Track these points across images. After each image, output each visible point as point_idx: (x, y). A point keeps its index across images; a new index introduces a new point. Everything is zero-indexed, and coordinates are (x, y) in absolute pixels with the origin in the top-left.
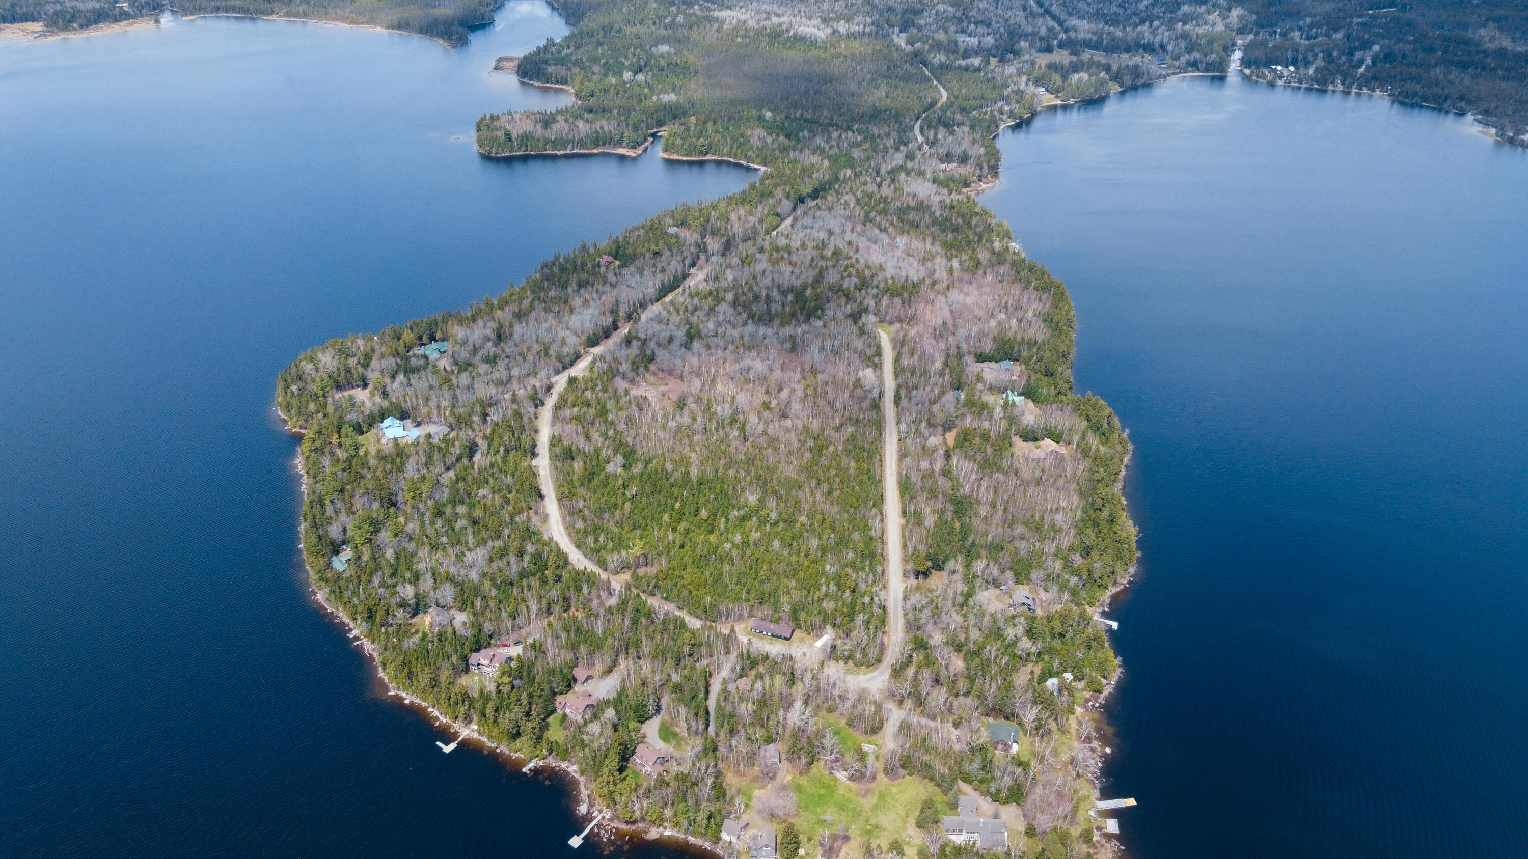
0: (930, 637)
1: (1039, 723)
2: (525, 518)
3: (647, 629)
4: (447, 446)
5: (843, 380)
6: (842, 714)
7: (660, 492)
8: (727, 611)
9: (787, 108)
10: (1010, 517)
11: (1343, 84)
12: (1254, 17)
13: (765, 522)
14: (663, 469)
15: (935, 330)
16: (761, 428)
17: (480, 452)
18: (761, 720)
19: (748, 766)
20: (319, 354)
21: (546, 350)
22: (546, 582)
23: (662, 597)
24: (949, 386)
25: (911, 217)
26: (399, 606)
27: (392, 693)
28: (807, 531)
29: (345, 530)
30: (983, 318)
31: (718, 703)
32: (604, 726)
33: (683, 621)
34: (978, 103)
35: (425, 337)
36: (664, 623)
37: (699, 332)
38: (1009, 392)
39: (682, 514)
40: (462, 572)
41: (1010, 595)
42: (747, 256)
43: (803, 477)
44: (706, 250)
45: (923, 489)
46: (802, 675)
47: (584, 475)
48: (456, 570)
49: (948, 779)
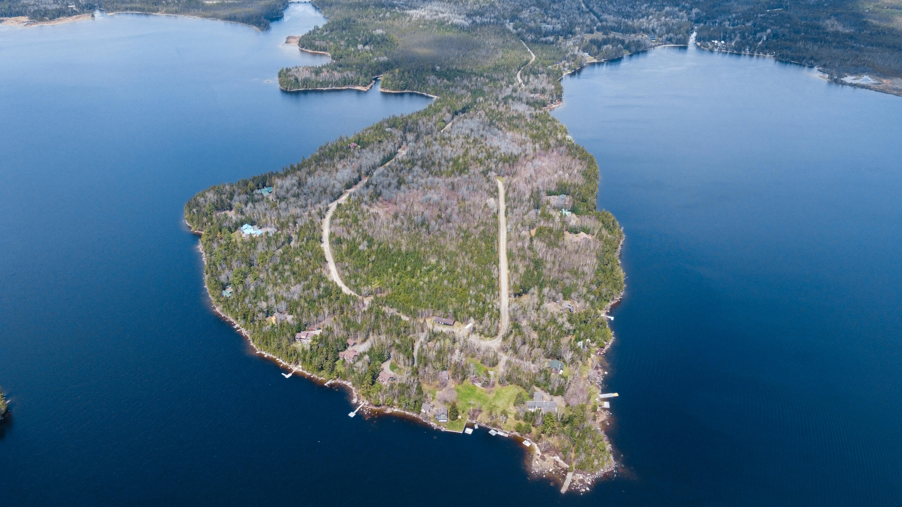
0: (521, 322)
1: (573, 360)
2: (319, 271)
3: (383, 321)
4: (277, 237)
5: (478, 204)
6: (478, 358)
7: (386, 259)
8: (422, 313)
9: (448, 64)
10: (562, 269)
11: (750, 51)
12: (705, 14)
13: (440, 272)
14: (388, 247)
15: (526, 179)
16: (437, 227)
17: (294, 240)
18: (440, 359)
19: (433, 381)
20: (207, 193)
21: (325, 190)
22: (332, 300)
23: (389, 307)
24: (533, 207)
25: (514, 122)
26: (259, 312)
27: (258, 352)
28: (461, 276)
29: (228, 278)
30: (551, 174)
31: (419, 353)
32: (364, 363)
33: (400, 317)
34: (552, 61)
35: (260, 185)
36: (391, 318)
37: (404, 181)
38: (563, 210)
39: (398, 269)
40: (290, 296)
41: (561, 304)
42: (428, 143)
43: (458, 251)
44: (406, 140)
45: (519, 256)
46: (459, 340)
47: (347, 251)
48: (286, 295)
49: (529, 385)
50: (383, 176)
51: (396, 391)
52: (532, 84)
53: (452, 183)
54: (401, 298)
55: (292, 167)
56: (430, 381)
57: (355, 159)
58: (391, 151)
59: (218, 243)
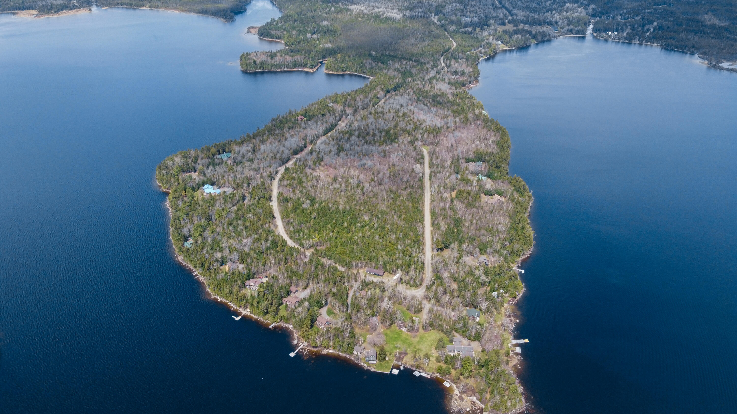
0: (443, 274)
1: (488, 309)
2: (268, 226)
3: (321, 271)
4: (233, 196)
5: (406, 169)
6: (404, 306)
7: (326, 216)
8: (356, 264)
9: (382, 50)
10: (479, 227)
11: (639, 40)
12: (600, 9)
13: (372, 228)
14: (328, 206)
15: (448, 148)
16: (370, 189)
17: (247, 199)
18: (370, 307)
19: (365, 326)
20: (175, 157)
21: (275, 156)
22: (278, 252)
23: (328, 259)
24: (453, 172)
25: (438, 99)
26: (215, 261)
27: (213, 297)
28: (390, 232)
29: (189, 231)
30: (469, 143)
31: (352, 300)
32: (304, 309)
33: (337, 268)
34: (470, 48)
35: (221, 151)
36: (329, 269)
37: (343, 148)
38: (480, 175)
39: (336, 225)
40: (242, 248)
41: (478, 259)
42: (364, 116)
43: (389, 210)
44: (345, 113)
45: (441, 215)
46: (388, 289)
47: (293, 209)
48: (239, 247)
49: (449, 331)
50: (325, 144)
51: (332, 334)
52: (453, 67)
53: (384, 150)
54: (338, 250)
55: (248, 136)
56: (362, 326)
57: (302, 130)
59: (183, 200)
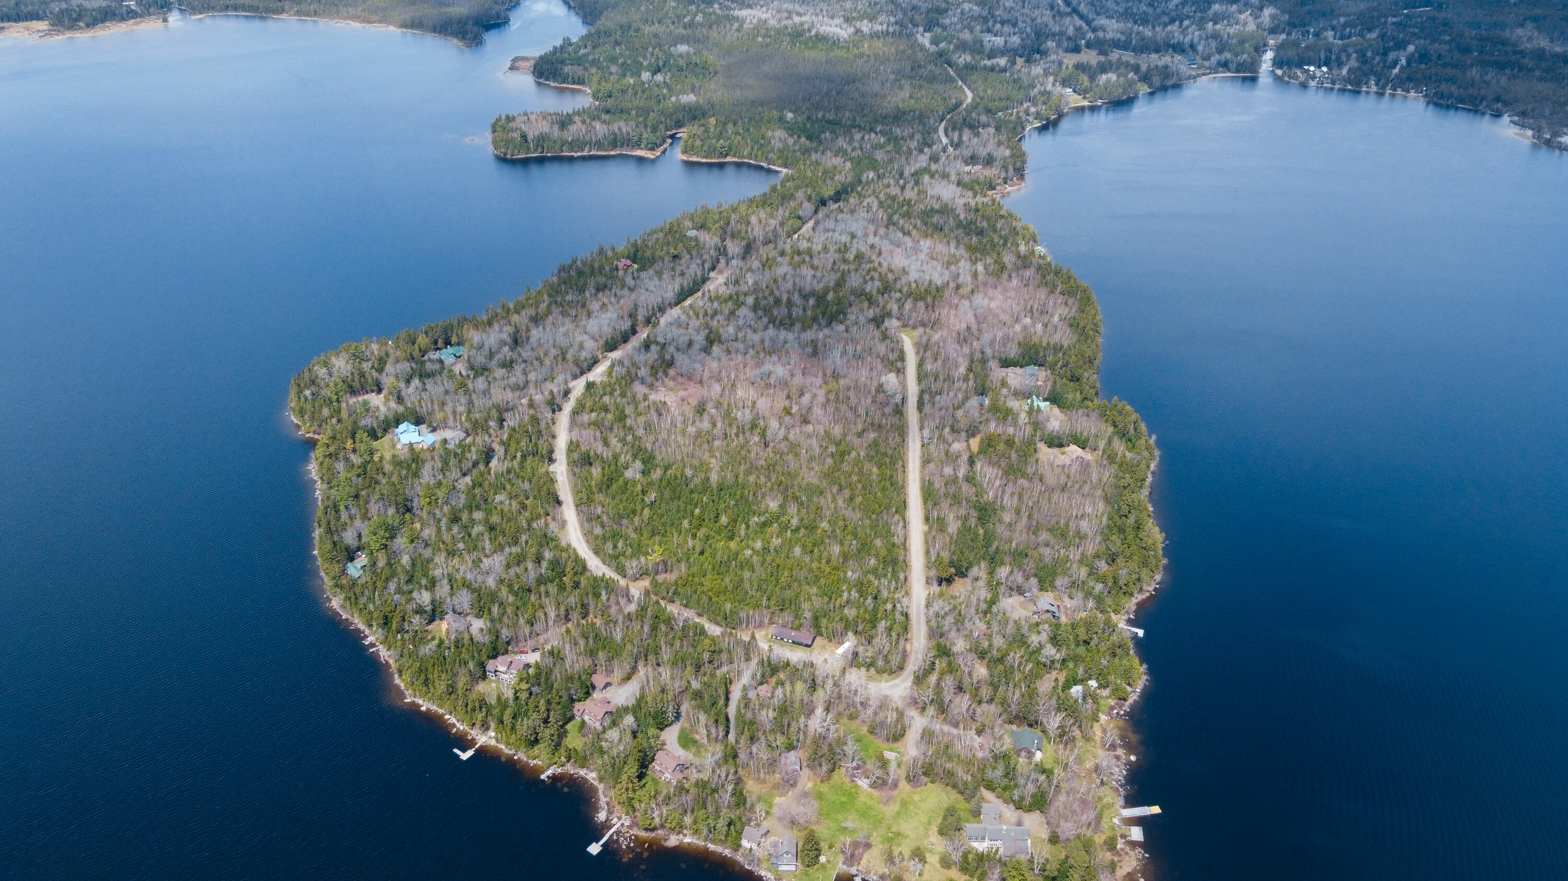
0: (953, 644)
1: (1063, 730)
2: (543, 524)
3: (666, 635)
4: (463, 451)
5: (865, 385)
6: (863, 721)
7: (679, 498)
8: (748, 618)
9: (809, 109)
10: (1034, 524)
11: (1377, 85)
12: (1287, 16)
13: (786, 528)
14: (683, 474)
16: (782, 433)
17: (496, 458)
18: (782, 727)
19: (769, 773)
20: (333, 358)
21: (563, 354)
22: (565, 589)
23: (682, 605)
24: (973, 391)
25: (935, 219)
26: (416, 612)
27: (408, 700)
28: (829, 537)
29: (360, 536)
30: (1008, 323)
31: (739, 710)
32: (623, 733)
33: (703, 628)
34: (1004, 104)
35: (440, 341)
36: (683, 630)
37: (719, 337)
38: (1034, 397)
39: (701, 519)
40: (479, 578)
41: (1033, 601)
42: (768, 260)
43: (824, 484)
44: (725, 254)
45: (946, 495)
46: (824, 682)
47: (602, 481)
48: (472, 576)
49: (971, 787)
50: (679, 326)
51: (690, 798)
52: (967, 147)
54: (707, 583)
55: (504, 307)
58: (696, 275)
